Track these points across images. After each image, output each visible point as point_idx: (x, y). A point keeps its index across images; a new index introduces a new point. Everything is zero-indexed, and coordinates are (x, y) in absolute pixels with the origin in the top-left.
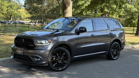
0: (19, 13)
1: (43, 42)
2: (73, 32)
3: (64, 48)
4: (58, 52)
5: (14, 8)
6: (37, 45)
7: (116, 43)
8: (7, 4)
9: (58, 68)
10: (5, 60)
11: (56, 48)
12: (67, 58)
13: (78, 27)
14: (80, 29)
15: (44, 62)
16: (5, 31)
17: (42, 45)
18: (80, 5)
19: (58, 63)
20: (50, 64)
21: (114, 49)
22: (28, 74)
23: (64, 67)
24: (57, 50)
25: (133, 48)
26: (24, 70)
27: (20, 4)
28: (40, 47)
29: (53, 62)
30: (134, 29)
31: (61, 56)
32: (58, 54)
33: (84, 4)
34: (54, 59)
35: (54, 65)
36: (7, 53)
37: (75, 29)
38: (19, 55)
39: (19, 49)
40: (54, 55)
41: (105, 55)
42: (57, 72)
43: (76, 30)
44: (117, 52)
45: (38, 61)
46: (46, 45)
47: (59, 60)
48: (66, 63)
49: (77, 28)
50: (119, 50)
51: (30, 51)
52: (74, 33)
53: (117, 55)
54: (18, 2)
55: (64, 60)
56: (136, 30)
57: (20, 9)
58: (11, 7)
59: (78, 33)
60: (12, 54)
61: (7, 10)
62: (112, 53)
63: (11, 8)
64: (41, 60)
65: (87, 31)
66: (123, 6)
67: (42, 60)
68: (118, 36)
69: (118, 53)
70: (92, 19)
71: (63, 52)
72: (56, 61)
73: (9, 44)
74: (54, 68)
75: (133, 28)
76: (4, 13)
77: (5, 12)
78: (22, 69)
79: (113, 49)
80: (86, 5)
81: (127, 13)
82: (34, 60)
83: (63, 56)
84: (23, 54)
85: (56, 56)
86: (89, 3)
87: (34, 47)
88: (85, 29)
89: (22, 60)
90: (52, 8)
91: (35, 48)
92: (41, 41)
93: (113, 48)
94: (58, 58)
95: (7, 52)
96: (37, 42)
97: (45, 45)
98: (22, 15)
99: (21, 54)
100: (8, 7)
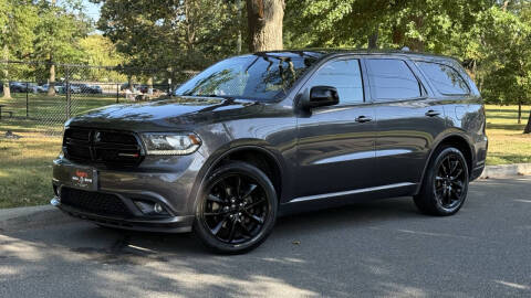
0: (79, 53)
1: (173, 141)
2: (288, 104)
3: (252, 164)
4: (231, 182)
5: (62, 33)
6: (149, 152)
7: (454, 150)
8: (34, 19)
9: (230, 243)
10: (29, 216)
11: (221, 163)
12: (266, 203)
13: (305, 87)
14: (315, 95)
15: (176, 219)
16: (27, 117)
17: (169, 152)
18: (315, 17)
19: (230, 221)
20: (201, 226)
21: (444, 175)
22: (116, 263)
23: (253, 237)
24: (225, 172)
25: (519, 174)
26: (100, 251)
27: (85, 20)
28: (162, 160)
29: (211, 221)
30: (520, 112)
31: (243, 194)
32: (228, 190)
33: (327, 12)
34: (215, 206)
35: (214, 232)
36: (37, 192)
37: (293, 95)
38: (81, 192)
39: (81, 171)
40: (214, 193)
41: (411, 198)
42: (225, 258)
43: (299, 97)
44: (455, 187)
45: (153, 215)
46: (185, 152)
47: (234, 212)
48: (262, 225)
49: (302, 91)
50: (462, 178)
51: (125, 178)
52: (290, 107)
53: (456, 199)
54: (76, 12)
55: (252, 211)
56: (528, 115)
57: (84, 36)
58: (50, 28)
59: (305, 108)
60: (56, 191)
61: (35, 42)
62: (437, 188)
63: (51, 33)
64: (164, 209)
65: (341, 102)
66: (479, 16)
67: (166, 212)
68: (458, 124)
69: (460, 188)
70: (359, 57)
71: (248, 179)
72: (221, 216)
73: (42, 159)
74: (213, 242)
75: (516, 108)
76: (23, 53)
77: (28, 49)
78: (93, 246)
79: (441, 172)
80: (337, 14)
81: (495, 49)
82: (139, 209)
83: (250, 198)
84: (95, 189)
85: (223, 195)
86: (348, 9)
87: (136, 163)
88: (334, 93)
89: (92, 211)
90: (204, 31)
91: (141, 165)
92: (164, 137)
93: (441, 168)
94: (230, 204)
95: (34, 186)
96: (151, 144)
97: (180, 152)
98: (91, 61)
99: (88, 189)
100: (38, 28)
